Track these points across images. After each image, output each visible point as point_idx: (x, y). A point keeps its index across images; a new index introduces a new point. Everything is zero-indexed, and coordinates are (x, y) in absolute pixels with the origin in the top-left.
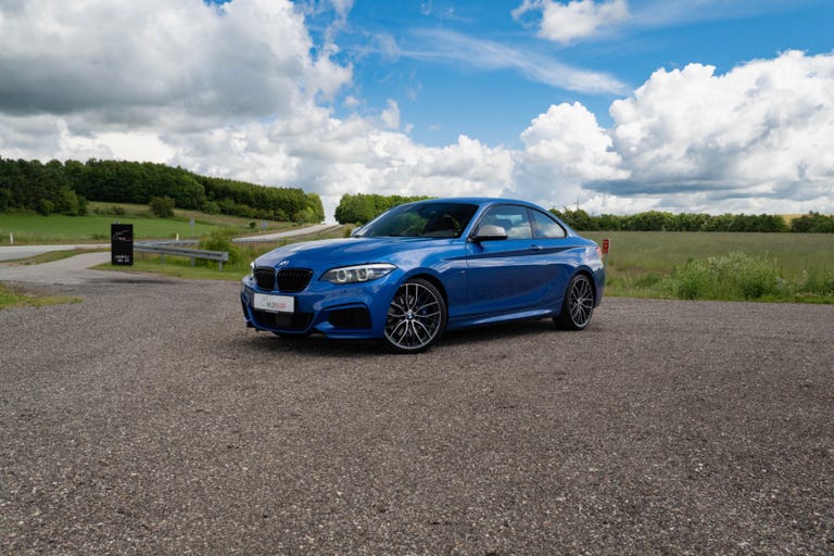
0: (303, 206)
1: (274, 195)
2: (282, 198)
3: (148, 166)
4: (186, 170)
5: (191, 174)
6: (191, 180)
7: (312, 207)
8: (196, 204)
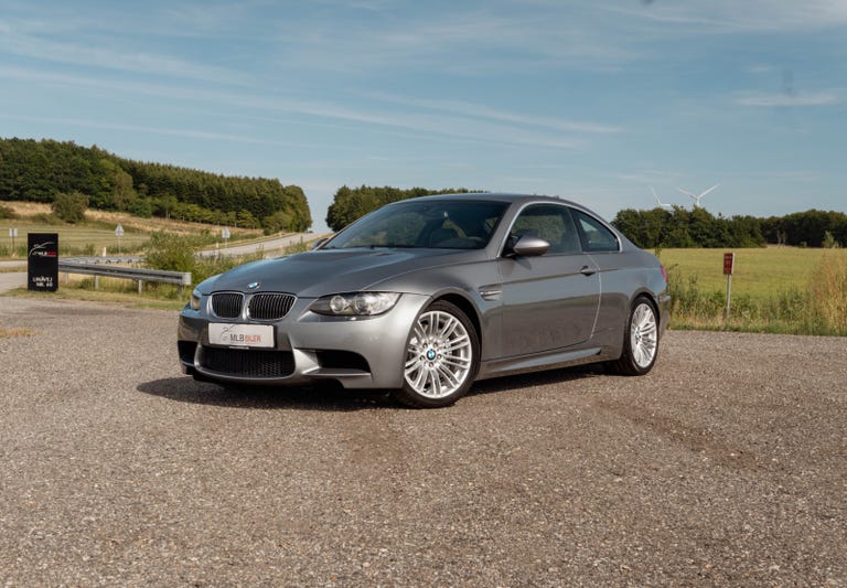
0: (279, 206)
1: (237, 189)
2: (248, 193)
3: (50, 146)
4: (105, 152)
5: (113, 159)
6: (112, 166)
7: (293, 206)
8: (120, 204)
